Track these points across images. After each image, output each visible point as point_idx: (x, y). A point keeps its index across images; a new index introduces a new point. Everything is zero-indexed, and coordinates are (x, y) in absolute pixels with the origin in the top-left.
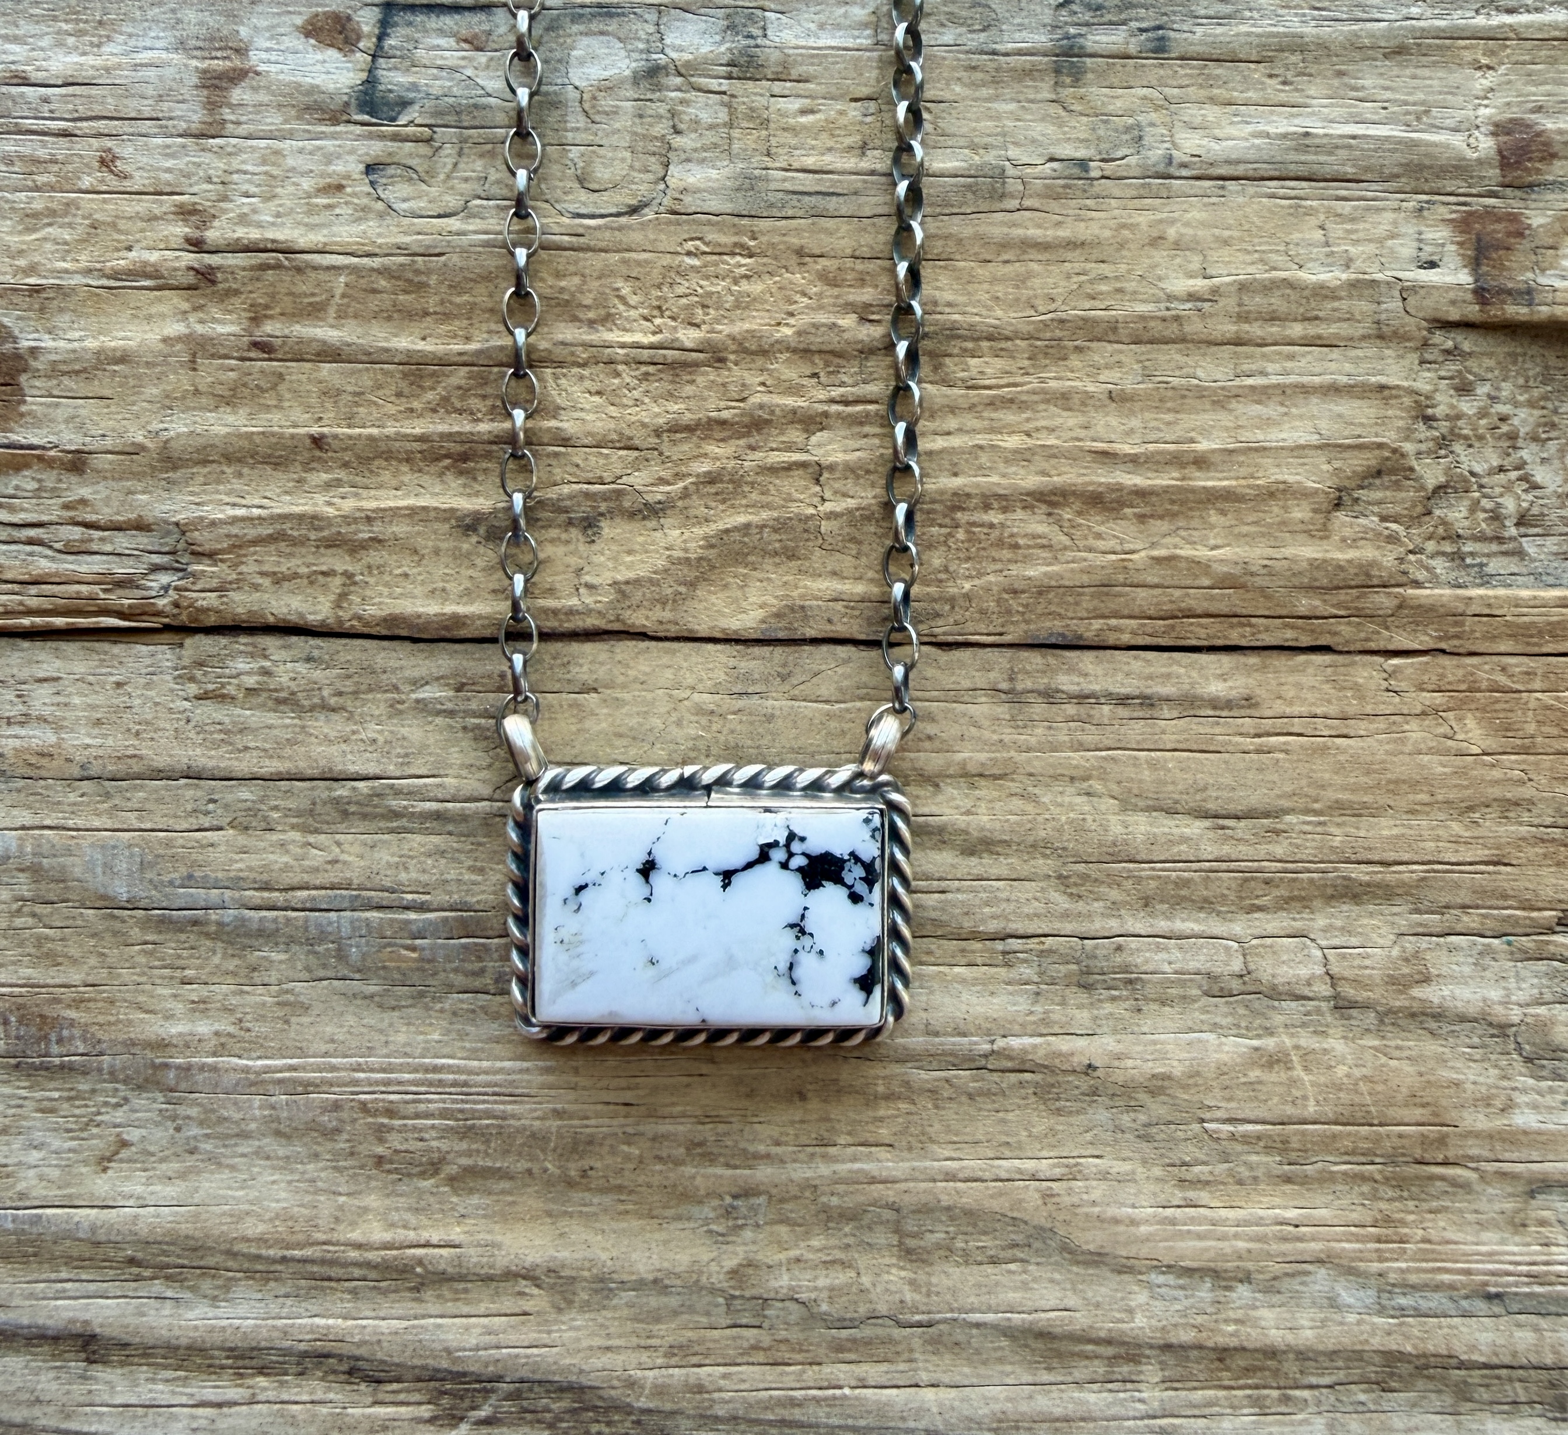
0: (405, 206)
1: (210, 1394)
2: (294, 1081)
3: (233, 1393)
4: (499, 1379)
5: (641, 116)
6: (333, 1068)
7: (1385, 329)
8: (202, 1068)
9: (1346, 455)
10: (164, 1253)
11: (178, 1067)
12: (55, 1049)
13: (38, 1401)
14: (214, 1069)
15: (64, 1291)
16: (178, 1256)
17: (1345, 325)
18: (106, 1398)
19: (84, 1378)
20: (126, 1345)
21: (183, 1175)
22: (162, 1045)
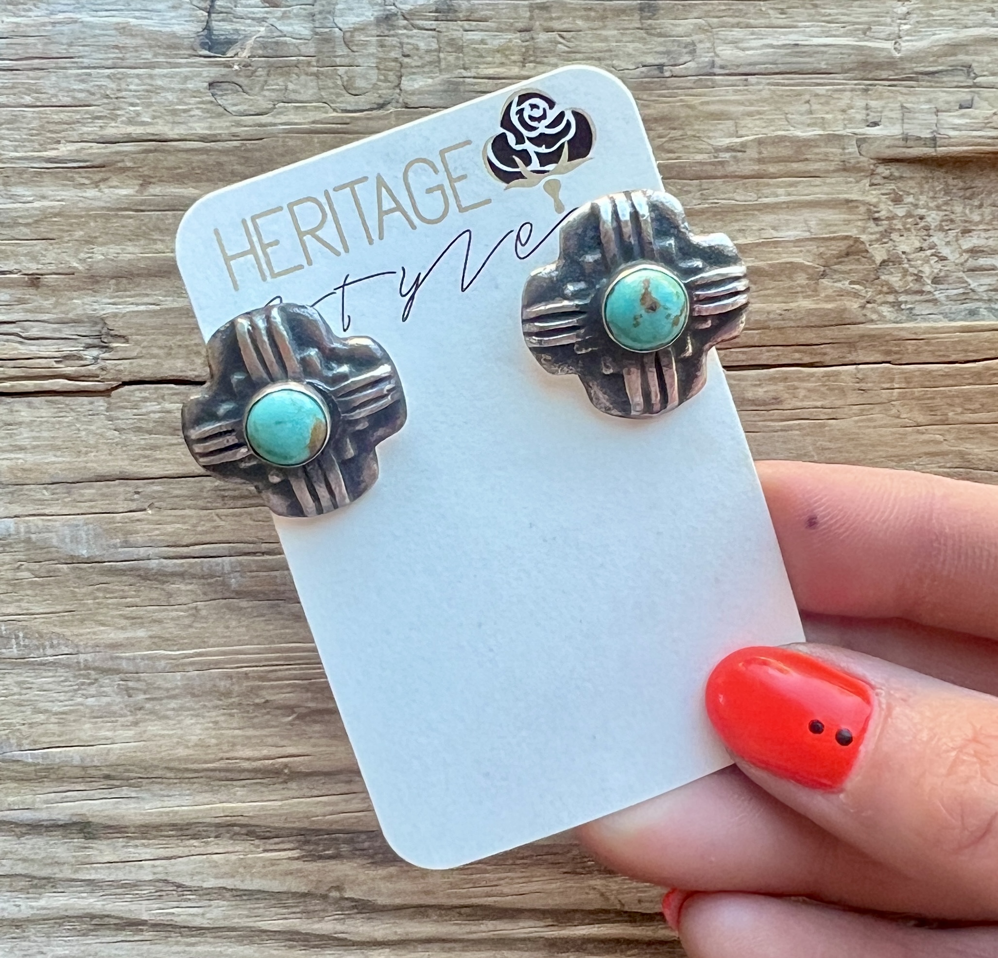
0: (235, 108)
1: (163, 852)
2: (202, 662)
3: (177, 851)
4: (339, 831)
5: (382, 46)
6: (225, 653)
7: (848, 165)
8: (143, 658)
9: (828, 243)
10: (128, 771)
11: (128, 659)
12: (49, 651)
13: (57, 863)
14: (150, 658)
15: (67, 797)
16: (136, 773)
17: (823, 164)
18: (99, 858)
19: (85, 847)
20: (107, 827)
21: (136, 724)
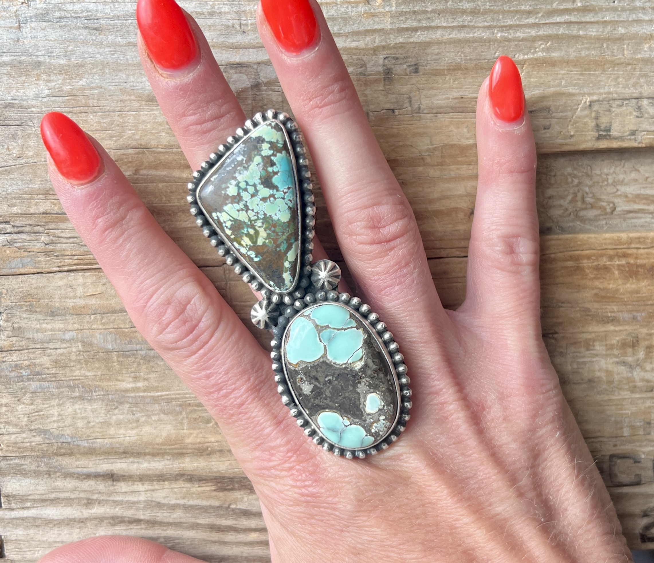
1: (150, 488)
2: (167, 399)
3: (157, 487)
4: (234, 477)
6: (179, 394)
8: (139, 397)
10: (133, 449)
11: (132, 397)
12: (94, 394)
13: (100, 493)
14: (143, 397)
15: (104, 462)
18: (120, 491)
19: (113, 485)
20: (124, 476)
21: (137, 427)
22: (127, 391)
